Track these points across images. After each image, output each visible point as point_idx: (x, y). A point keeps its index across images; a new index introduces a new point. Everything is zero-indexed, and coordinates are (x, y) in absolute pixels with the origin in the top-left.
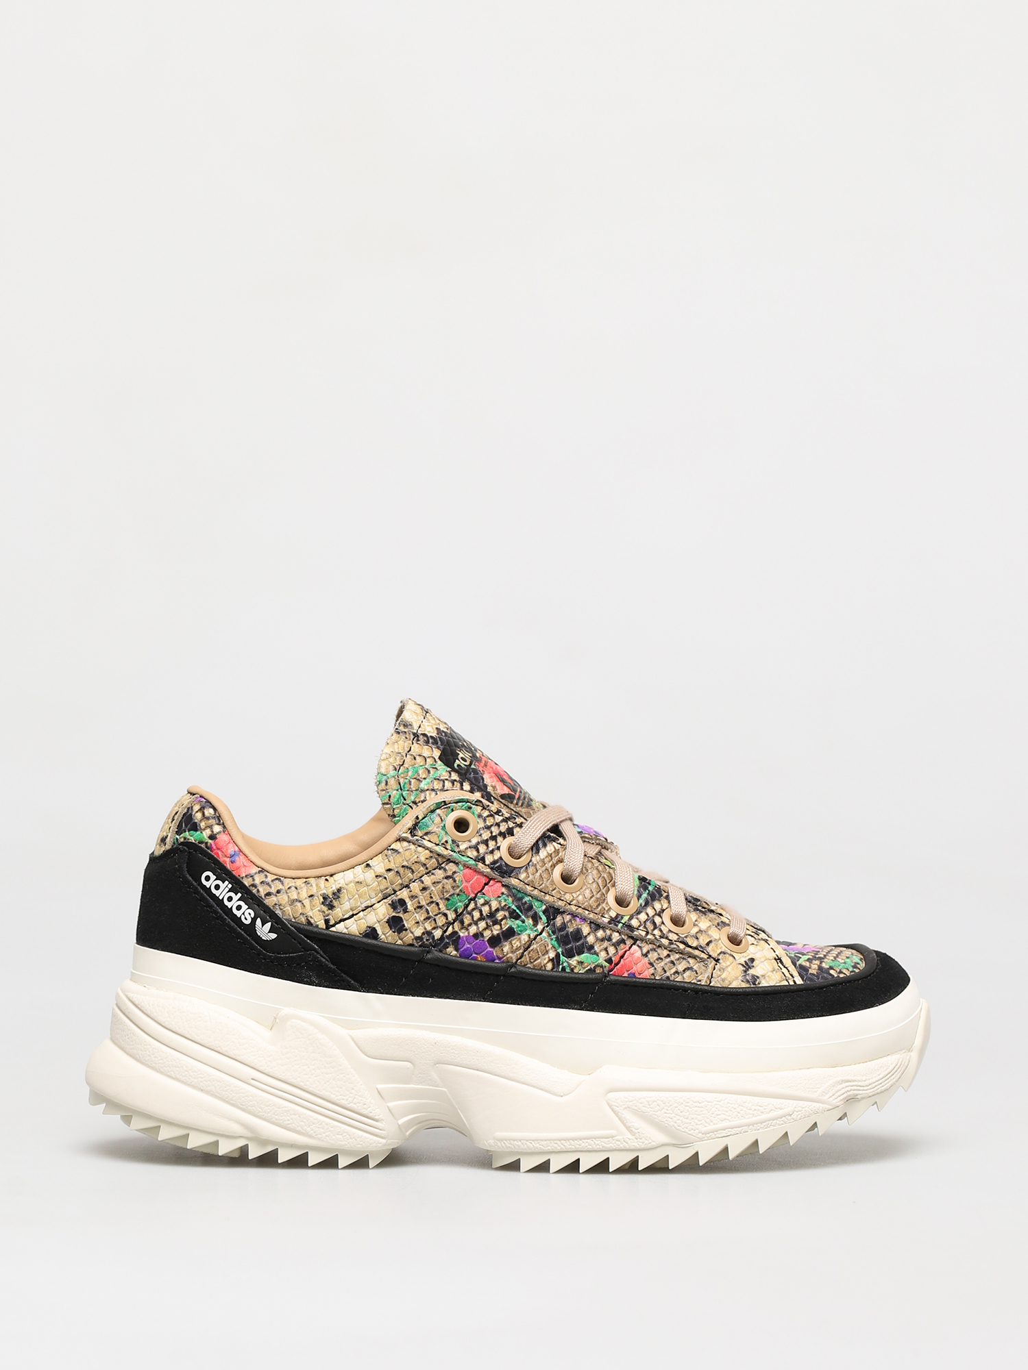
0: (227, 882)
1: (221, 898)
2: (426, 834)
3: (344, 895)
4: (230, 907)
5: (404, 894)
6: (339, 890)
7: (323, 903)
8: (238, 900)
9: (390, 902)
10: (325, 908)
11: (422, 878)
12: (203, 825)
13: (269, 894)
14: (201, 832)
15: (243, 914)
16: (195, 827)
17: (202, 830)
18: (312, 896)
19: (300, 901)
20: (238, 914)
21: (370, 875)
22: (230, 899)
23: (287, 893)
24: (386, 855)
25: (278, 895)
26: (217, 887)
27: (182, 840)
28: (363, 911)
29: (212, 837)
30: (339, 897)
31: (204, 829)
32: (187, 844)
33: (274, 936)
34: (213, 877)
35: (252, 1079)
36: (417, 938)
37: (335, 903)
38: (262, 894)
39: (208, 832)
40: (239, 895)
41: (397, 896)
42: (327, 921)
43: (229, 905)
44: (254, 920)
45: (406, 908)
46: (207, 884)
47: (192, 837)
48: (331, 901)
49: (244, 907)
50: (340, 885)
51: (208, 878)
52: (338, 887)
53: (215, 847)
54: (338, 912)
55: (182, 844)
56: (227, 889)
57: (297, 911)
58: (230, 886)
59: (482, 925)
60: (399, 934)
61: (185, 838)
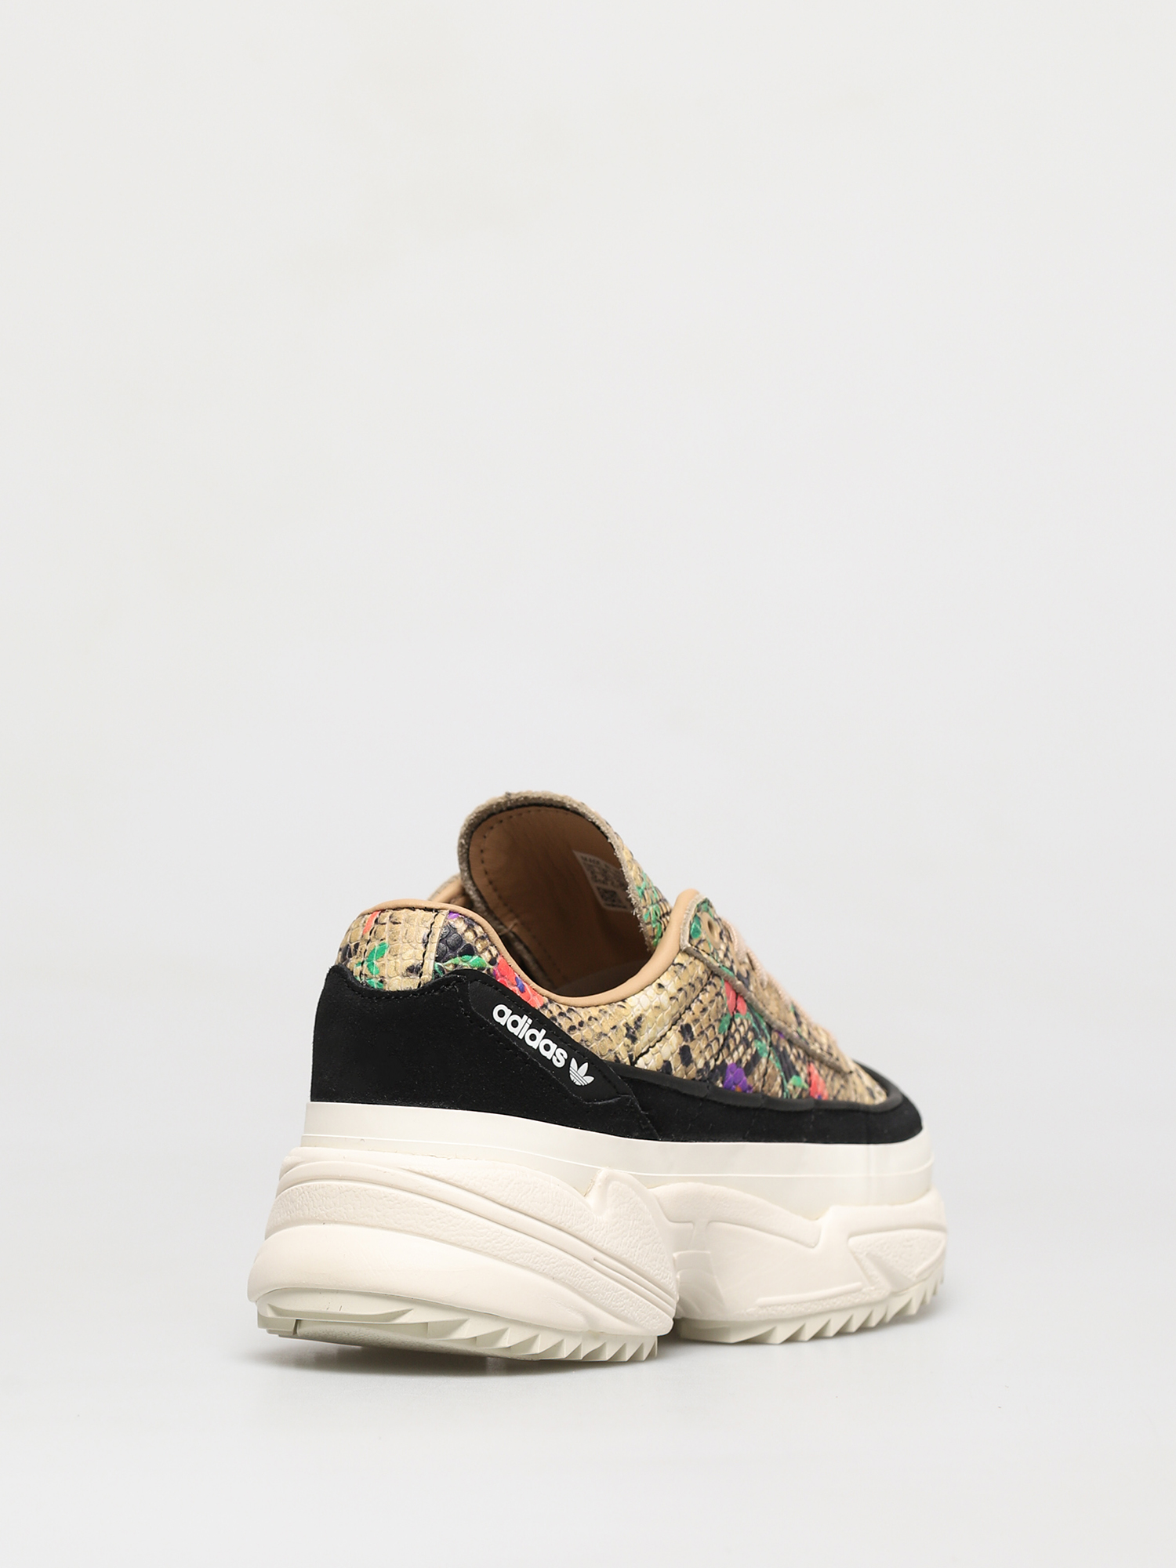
0: (525, 1017)
1: (521, 1037)
2: (700, 942)
3: (645, 1024)
4: (535, 1048)
5: (687, 1018)
6: (639, 1019)
7: (626, 1036)
8: (543, 1038)
9: (679, 1029)
10: (628, 1041)
11: (700, 998)
12: (479, 947)
13: (572, 1028)
14: (480, 956)
15: (554, 1054)
16: (470, 951)
17: (480, 954)
18: (614, 1027)
19: (606, 1035)
20: (548, 1055)
21: (663, 998)
22: (533, 1037)
23: (589, 1025)
24: (675, 972)
25: (581, 1028)
26: (515, 1024)
27: (450, 968)
28: (658, 1041)
29: (493, 962)
30: (640, 1027)
31: (482, 953)
32: (459, 972)
33: (590, 1079)
34: (508, 1012)
35: (595, 1260)
36: (699, 1071)
37: (637, 1034)
38: (565, 1028)
39: (486, 956)
40: (543, 1032)
41: (683, 1020)
42: (631, 1057)
43: (534, 1045)
44: (568, 1062)
45: (693, 1035)
46: (502, 1021)
47: (468, 963)
48: (634, 1033)
49: (553, 1046)
50: (640, 1012)
51: (501, 1014)
52: (638, 1014)
53: (499, 974)
54: (639, 1046)
55: (452, 973)
56: (527, 1026)
57: (605, 1046)
58: (530, 1021)
59: (741, 1049)
60: (687, 1066)
61: (456, 966)
